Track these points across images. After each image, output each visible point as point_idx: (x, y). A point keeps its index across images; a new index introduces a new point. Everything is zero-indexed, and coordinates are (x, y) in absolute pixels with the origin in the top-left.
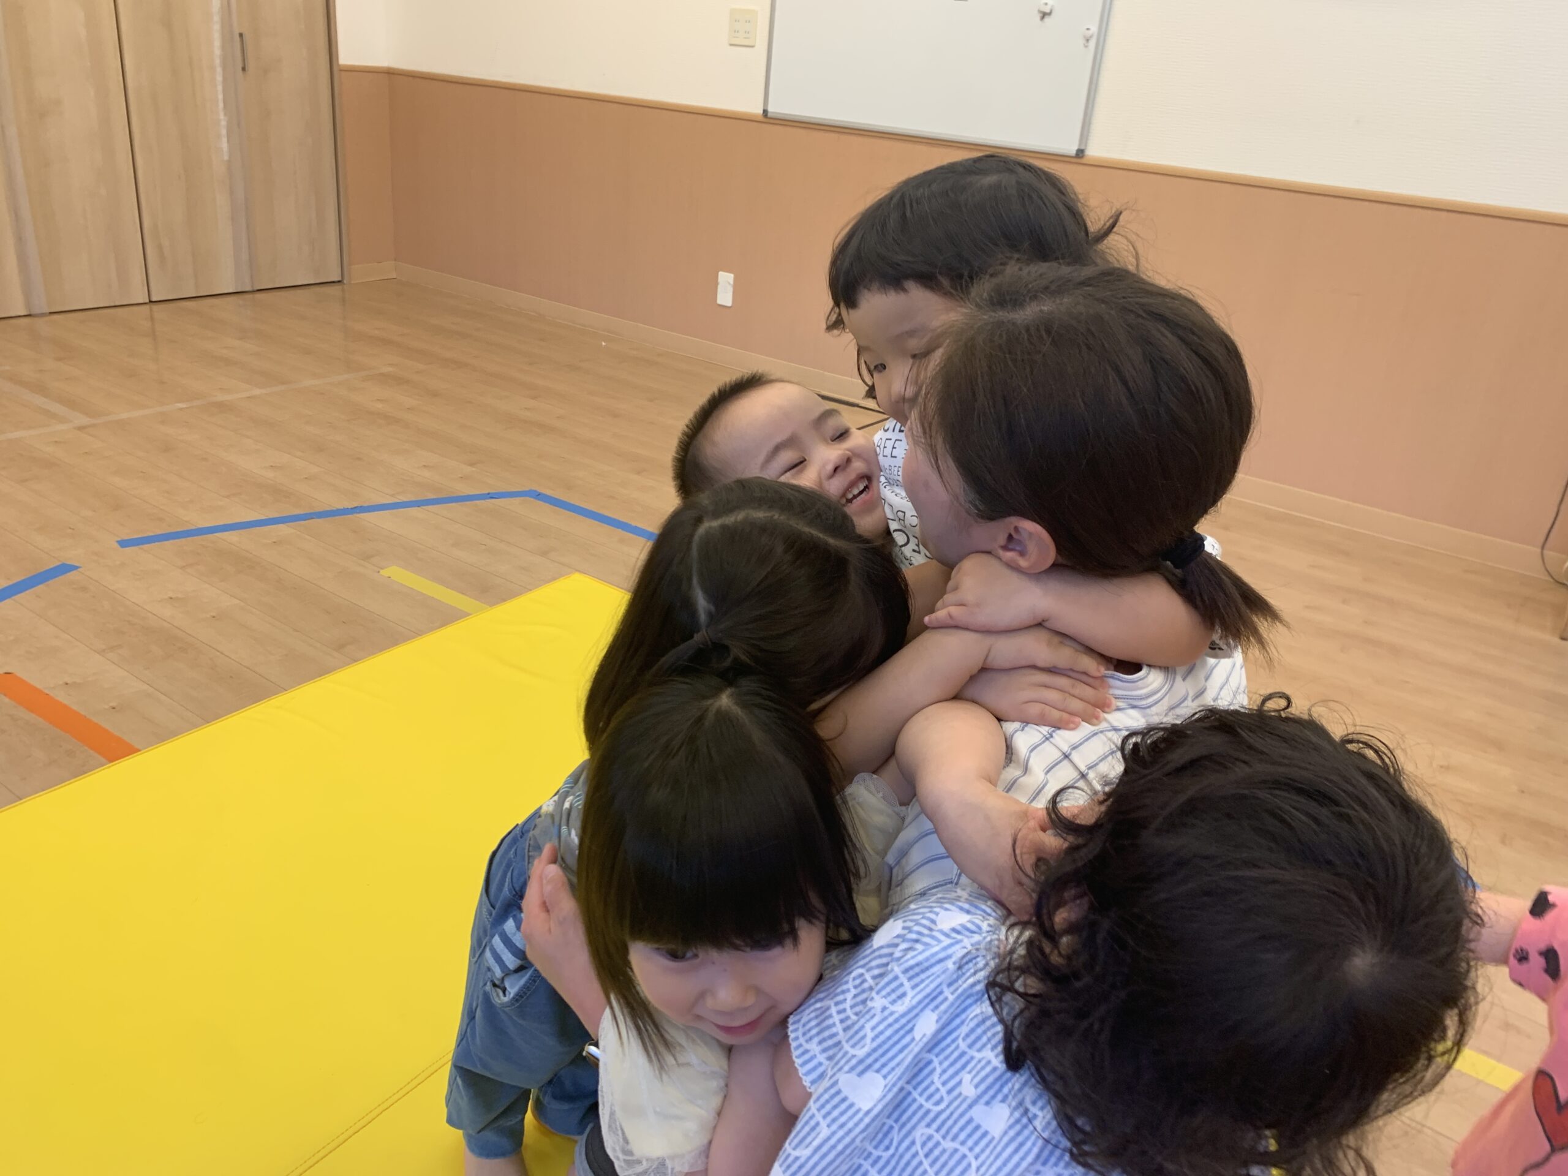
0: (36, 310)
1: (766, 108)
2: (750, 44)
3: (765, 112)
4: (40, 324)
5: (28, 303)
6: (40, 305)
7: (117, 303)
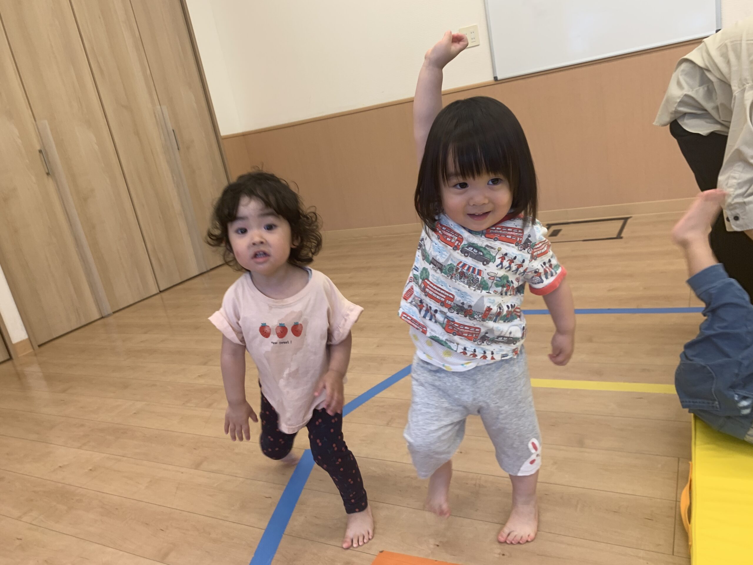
0: (105, 313)
1: (495, 76)
2: (477, 44)
3: (496, 78)
4: (111, 320)
5: (100, 310)
6: (108, 309)
7: (145, 297)
